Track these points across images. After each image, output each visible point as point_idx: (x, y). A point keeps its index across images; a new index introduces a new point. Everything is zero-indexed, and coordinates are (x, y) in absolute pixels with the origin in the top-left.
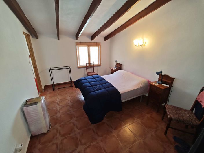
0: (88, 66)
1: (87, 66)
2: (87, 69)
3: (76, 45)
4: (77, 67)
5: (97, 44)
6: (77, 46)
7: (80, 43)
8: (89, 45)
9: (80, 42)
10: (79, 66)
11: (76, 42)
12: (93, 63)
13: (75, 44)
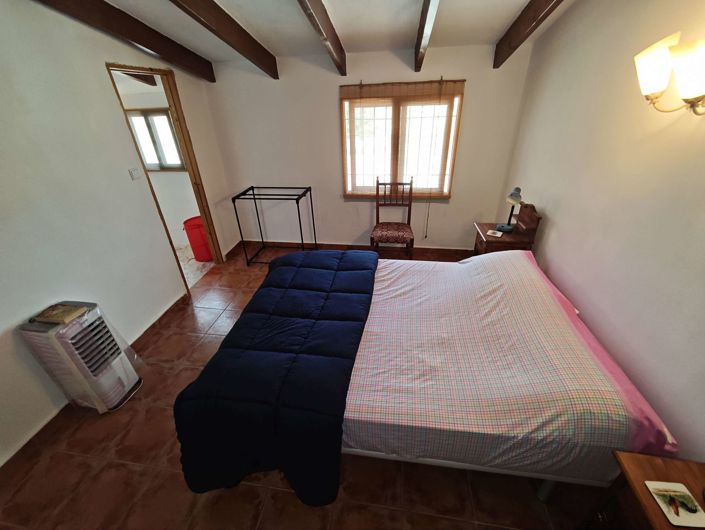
0: (385, 196)
1: (381, 193)
2: (381, 209)
3: (342, 100)
4: (341, 192)
5: (441, 91)
6: (346, 104)
7: (361, 86)
8: (400, 96)
9: (358, 83)
10: (349, 188)
11: (341, 86)
12: (411, 184)
13: (336, 94)
